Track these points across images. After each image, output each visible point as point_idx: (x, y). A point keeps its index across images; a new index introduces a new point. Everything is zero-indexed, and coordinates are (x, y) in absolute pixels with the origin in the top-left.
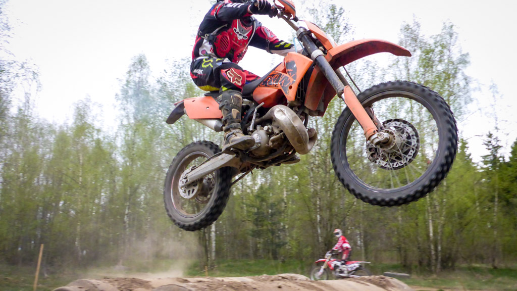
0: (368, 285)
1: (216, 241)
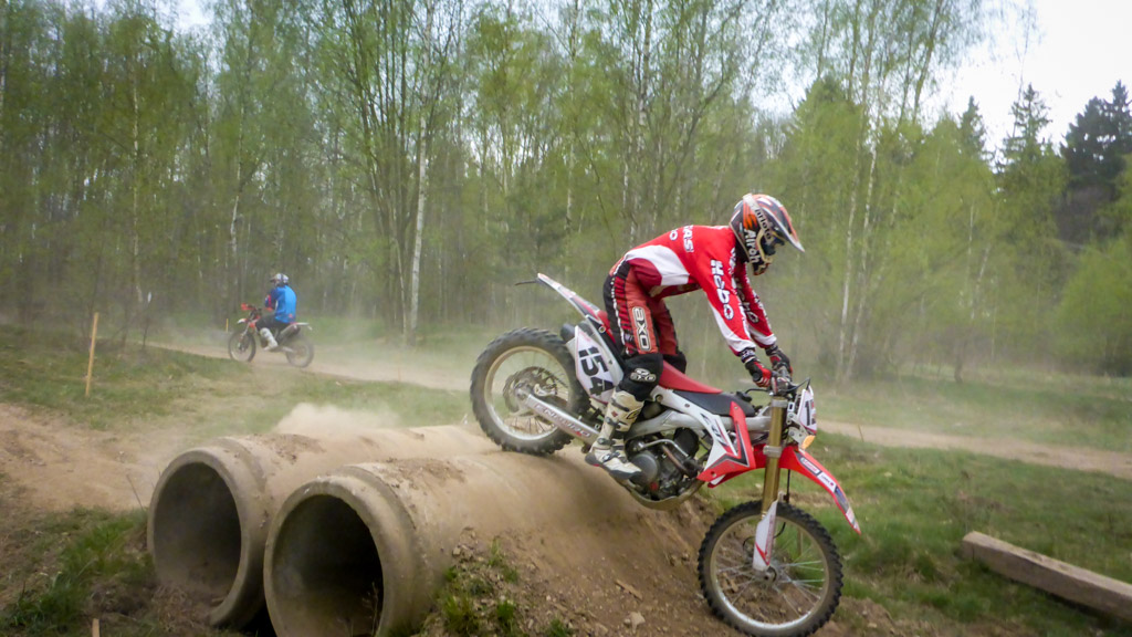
1: (419, 291)
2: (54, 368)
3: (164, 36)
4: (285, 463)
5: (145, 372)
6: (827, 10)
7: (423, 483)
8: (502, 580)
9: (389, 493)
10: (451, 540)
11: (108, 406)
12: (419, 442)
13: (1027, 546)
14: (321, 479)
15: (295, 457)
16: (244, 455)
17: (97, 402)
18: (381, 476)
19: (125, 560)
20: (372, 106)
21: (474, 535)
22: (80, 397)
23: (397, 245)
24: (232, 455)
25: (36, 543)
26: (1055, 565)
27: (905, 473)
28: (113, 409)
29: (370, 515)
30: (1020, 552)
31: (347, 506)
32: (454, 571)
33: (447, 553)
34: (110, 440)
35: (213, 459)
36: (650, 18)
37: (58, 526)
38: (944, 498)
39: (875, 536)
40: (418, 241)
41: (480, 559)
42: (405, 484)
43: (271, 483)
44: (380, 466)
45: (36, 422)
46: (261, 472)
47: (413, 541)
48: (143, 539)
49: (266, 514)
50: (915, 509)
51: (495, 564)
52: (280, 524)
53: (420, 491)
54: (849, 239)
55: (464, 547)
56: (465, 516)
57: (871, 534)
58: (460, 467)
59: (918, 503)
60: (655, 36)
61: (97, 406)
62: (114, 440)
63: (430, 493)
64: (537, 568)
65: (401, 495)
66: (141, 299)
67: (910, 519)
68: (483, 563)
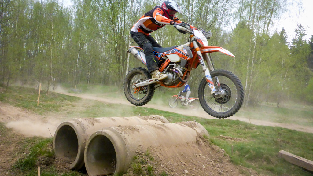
0: (185, 127)
2: (29, 98)
3: (60, 8)
4: (91, 126)
5: (53, 99)
6: (243, 2)
7: (128, 132)
8: (149, 160)
9: (119, 135)
10: (135, 148)
11: (43, 109)
12: (127, 121)
13: (297, 154)
14: (100, 131)
15: (93, 124)
16: (79, 123)
17: (40, 107)
18: (117, 130)
19: (47, 150)
20: (116, 28)
21: (142, 147)
22: (36, 106)
23: (122, 66)
24: (76, 123)
25: (24, 145)
26: (305, 160)
27: (262, 133)
28: (45, 109)
29: (113, 140)
30: (295, 156)
31: (107, 138)
32: (136, 157)
33: (134, 152)
34: (43, 118)
35: (71, 124)
36: (193, 4)
37: (29, 141)
38: (273, 140)
39: (254, 150)
40: (128, 65)
41: (143, 154)
42: (123, 132)
43: (87, 131)
44: (116, 127)
45: (24, 112)
46: (84, 128)
47: (125, 148)
48: (52, 145)
49: (85, 140)
50: (265, 143)
51: (147, 155)
52: (89, 143)
53: (127, 135)
54: (248, 67)
55: (139, 150)
56: (139, 142)
57: (252, 150)
58: (138, 128)
59: (266, 142)
60: (194, 10)
61: (40, 108)
62: (45, 118)
63: (130, 135)
64: (159, 157)
65: (122, 136)
66: (52, 80)
67: (263, 146)
68: (144, 155)
